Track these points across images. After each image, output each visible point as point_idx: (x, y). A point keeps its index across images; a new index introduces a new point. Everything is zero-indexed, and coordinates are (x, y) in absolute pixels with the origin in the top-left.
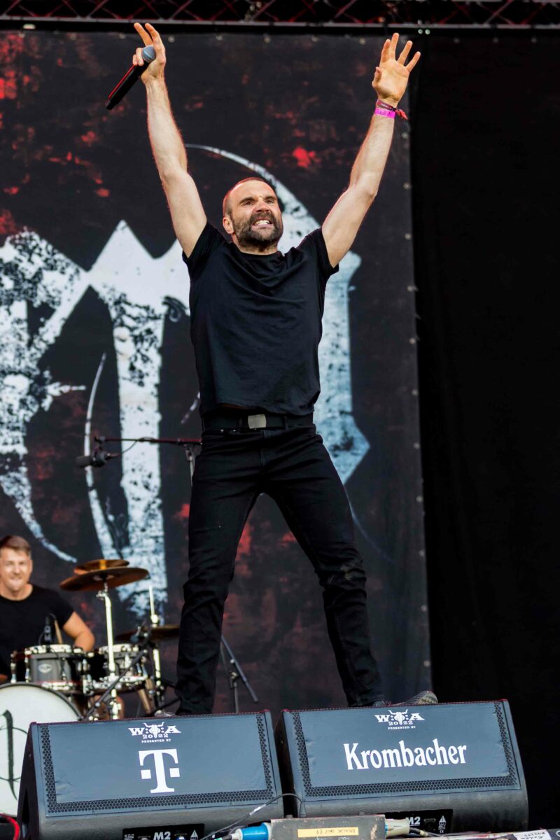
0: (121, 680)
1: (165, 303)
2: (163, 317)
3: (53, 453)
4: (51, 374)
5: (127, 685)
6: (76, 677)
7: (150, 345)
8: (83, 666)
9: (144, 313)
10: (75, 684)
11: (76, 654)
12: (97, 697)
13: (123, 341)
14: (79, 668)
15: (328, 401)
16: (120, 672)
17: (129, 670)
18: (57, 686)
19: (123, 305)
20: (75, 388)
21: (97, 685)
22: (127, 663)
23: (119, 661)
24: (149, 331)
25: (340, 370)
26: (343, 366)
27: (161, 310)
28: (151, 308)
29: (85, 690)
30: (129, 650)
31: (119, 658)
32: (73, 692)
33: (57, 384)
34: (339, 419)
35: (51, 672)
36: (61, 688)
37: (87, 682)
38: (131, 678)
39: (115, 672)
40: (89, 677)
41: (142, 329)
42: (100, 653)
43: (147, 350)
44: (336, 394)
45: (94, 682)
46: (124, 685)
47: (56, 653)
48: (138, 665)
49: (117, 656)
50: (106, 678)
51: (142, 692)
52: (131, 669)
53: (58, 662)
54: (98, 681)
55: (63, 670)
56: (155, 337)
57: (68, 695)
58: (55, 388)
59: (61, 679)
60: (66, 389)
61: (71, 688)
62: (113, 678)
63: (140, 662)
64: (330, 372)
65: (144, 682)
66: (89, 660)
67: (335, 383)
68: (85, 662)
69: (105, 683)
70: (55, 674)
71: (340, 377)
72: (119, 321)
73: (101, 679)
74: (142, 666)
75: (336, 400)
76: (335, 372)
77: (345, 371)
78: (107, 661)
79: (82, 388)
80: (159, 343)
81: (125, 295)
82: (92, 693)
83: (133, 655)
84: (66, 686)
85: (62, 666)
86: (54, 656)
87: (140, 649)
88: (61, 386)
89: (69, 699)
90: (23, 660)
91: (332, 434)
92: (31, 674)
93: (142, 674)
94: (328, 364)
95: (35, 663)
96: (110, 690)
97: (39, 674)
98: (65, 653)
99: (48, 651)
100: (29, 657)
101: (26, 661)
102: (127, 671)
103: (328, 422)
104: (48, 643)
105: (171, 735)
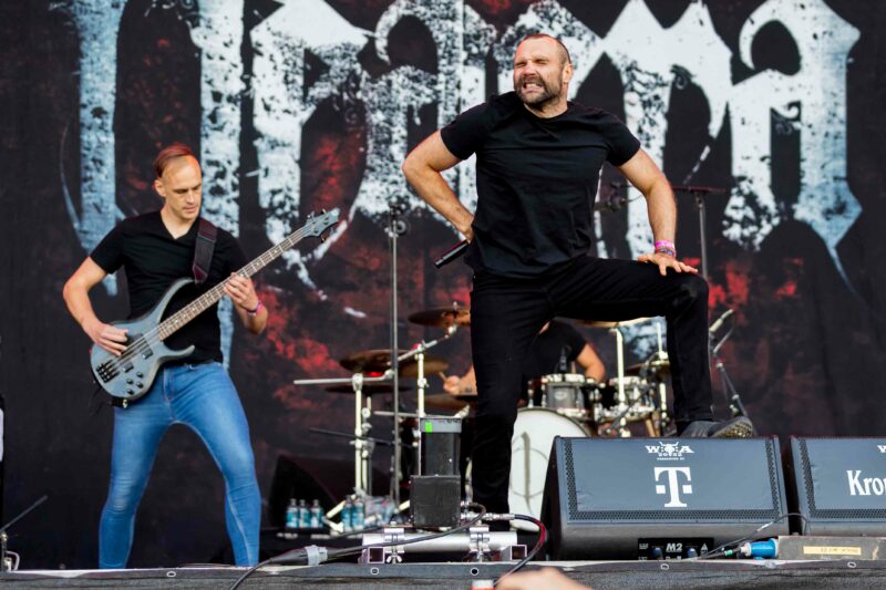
0: (631, 410)
1: (672, 71)
2: (670, 84)
5: (636, 415)
6: (589, 405)
7: (658, 109)
8: (595, 395)
9: (653, 80)
10: (588, 412)
12: (607, 425)
13: (632, 105)
14: (591, 397)
15: (823, 167)
16: (630, 403)
17: (637, 401)
18: (570, 412)
19: (634, 72)
21: (607, 414)
22: (636, 394)
23: (628, 393)
24: (657, 97)
25: (836, 138)
26: (840, 133)
27: (669, 77)
28: (660, 74)
29: (596, 418)
30: (638, 382)
31: (629, 389)
32: (586, 418)
34: (833, 184)
35: (565, 400)
36: (574, 415)
37: (598, 410)
38: (639, 409)
39: (625, 402)
40: (600, 405)
41: (650, 95)
42: (611, 384)
43: (654, 114)
44: (831, 161)
45: (605, 410)
46: (633, 414)
47: (571, 383)
48: (646, 397)
49: (627, 388)
50: (616, 407)
51: (648, 423)
52: (640, 400)
53: (573, 391)
54: (609, 409)
55: (576, 398)
56: (663, 103)
57: (581, 421)
59: (575, 406)
61: (584, 415)
62: (622, 407)
63: (648, 393)
64: (826, 139)
65: (651, 413)
66: (601, 390)
67: (830, 151)
68: (597, 391)
69: (615, 412)
70: (569, 402)
71: (835, 144)
72: (629, 87)
73: (612, 408)
74: (650, 397)
75: (830, 167)
76: (831, 140)
77: (841, 138)
78: (617, 391)
80: (666, 108)
81: (635, 62)
82: (603, 421)
83: (642, 387)
84: (580, 413)
85: (576, 394)
86: (569, 385)
87: (648, 382)
89: (582, 425)
90: (540, 387)
91: (825, 198)
92: (547, 400)
93: (649, 406)
94: (823, 132)
95: (551, 390)
96: (619, 419)
97: (554, 400)
98: (579, 382)
99: (564, 379)
100: (546, 384)
101: (543, 388)
102: (635, 401)
103: (821, 187)
104: (563, 372)
105: (685, 454)
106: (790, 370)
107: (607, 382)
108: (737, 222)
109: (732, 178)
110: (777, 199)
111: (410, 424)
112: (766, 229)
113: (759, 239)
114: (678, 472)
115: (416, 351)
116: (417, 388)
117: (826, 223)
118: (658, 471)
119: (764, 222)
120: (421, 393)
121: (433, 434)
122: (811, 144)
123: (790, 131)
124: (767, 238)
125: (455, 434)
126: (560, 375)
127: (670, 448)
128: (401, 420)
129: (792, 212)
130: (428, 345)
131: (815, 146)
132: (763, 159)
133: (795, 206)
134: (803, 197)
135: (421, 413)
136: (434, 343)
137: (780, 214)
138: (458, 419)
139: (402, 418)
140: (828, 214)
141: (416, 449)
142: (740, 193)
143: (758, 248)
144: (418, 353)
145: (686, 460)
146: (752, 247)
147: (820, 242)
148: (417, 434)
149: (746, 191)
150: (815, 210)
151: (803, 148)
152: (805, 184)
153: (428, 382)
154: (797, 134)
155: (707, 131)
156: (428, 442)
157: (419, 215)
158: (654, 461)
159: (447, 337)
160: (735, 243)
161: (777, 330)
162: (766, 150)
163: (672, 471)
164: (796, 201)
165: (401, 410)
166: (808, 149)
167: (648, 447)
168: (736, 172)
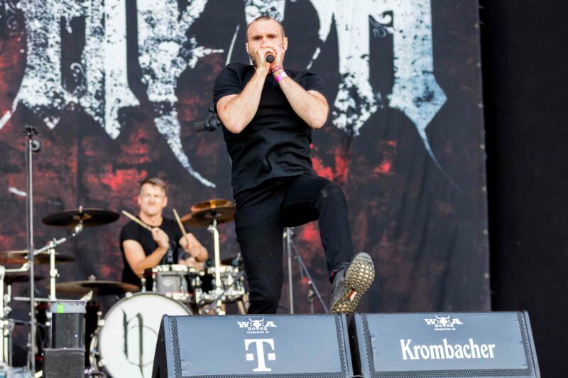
0: (226, 294)
3: (198, 100)
4: (196, 40)
5: (230, 297)
6: (191, 290)
8: (197, 282)
10: (191, 295)
11: (192, 273)
12: (207, 306)
13: (252, 16)
14: (193, 284)
15: (413, 63)
16: (225, 287)
17: (231, 286)
18: (177, 296)
20: (215, 51)
21: (207, 297)
22: (230, 281)
23: (223, 279)
24: (273, 9)
25: (423, 40)
26: (426, 36)
29: (198, 300)
30: (231, 271)
31: (224, 276)
32: (189, 301)
33: (201, 48)
34: (422, 77)
35: (172, 286)
36: (180, 298)
37: (199, 294)
38: (233, 293)
39: (221, 287)
40: (201, 290)
41: (267, 7)
42: (209, 272)
44: (420, 58)
45: (205, 293)
46: (227, 297)
47: (177, 272)
48: (238, 282)
49: (222, 275)
50: (213, 291)
51: (240, 303)
52: (233, 285)
53: (178, 278)
54: (207, 293)
55: (181, 285)
56: (278, 13)
57: (185, 303)
58: (200, 51)
59: (180, 291)
60: (208, 51)
61: (188, 298)
62: (218, 291)
63: (239, 280)
64: (415, 41)
65: (242, 296)
66: (202, 278)
67: (419, 50)
68: (198, 279)
69: (213, 295)
70: (175, 288)
71: (423, 45)
72: (249, 1)
73: (210, 292)
74: (241, 284)
75: (419, 63)
76: (419, 40)
77: (428, 40)
78: (214, 278)
79: (221, 51)
80: (281, 18)
82: (203, 302)
83: (235, 275)
84: (185, 296)
85: (181, 280)
86: (175, 273)
87: (240, 270)
88: (204, 49)
89: (185, 306)
90: (151, 276)
91: (416, 89)
92: (157, 285)
93: (241, 290)
94: (413, 36)
95: (160, 278)
96: (217, 300)
97: (164, 286)
98: (183, 271)
99: (171, 269)
100: (156, 273)
101: (154, 276)
102: (229, 286)
103: (411, 80)
104: (170, 263)
105: (269, 328)
106: (385, 238)
107: (206, 270)
108: (343, 112)
109: (339, 74)
110: (375, 91)
111: (43, 308)
112: (366, 116)
113: (359, 125)
114: (264, 343)
115: (48, 247)
116: (50, 277)
117: (417, 110)
118: (248, 342)
119: (363, 111)
120: (53, 281)
121: (61, 315)
122: (402, 45)
123: (385, 34)
124: (366, 123)
125: (81, 314)
126: (168, 266)
127: (257, 323)
128: (36, 305)
129: (388, 101)
130: (59, 242)
131: (405, 46)
132: (363, 57)
133: (389, 97)
134: (396, 88)
135: (53, 297)
136: (63, 240)
137: (377, 103)
138: (84, 302)
139: (37, 302)
140: (418, 101)
141: (48, 328)
142: (345, 87)
143: (358, 133)
144: (51, 249)
145: (271, 333)
146: (353, 132)
147: (412, 126)
148: (49, 315)
149: (350, 85)
150: (407, 99)
151: (396, 49)
152: (398, 78)
153: (58, 272)
154: (391, 37)
155: (318, 36)
156: (58, 321)
157: (73, 109)
158: (244, 334)
159: (74, 235)
160: (341, 130)
161: (374, 203)
162: (366, 49)
163: (259, 343)
164: (390, 92)
165: (36, 296)
166: (400, 50)
167: (239, 323)
168: (342, 71)
